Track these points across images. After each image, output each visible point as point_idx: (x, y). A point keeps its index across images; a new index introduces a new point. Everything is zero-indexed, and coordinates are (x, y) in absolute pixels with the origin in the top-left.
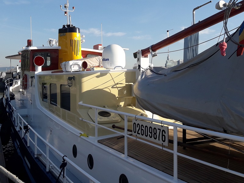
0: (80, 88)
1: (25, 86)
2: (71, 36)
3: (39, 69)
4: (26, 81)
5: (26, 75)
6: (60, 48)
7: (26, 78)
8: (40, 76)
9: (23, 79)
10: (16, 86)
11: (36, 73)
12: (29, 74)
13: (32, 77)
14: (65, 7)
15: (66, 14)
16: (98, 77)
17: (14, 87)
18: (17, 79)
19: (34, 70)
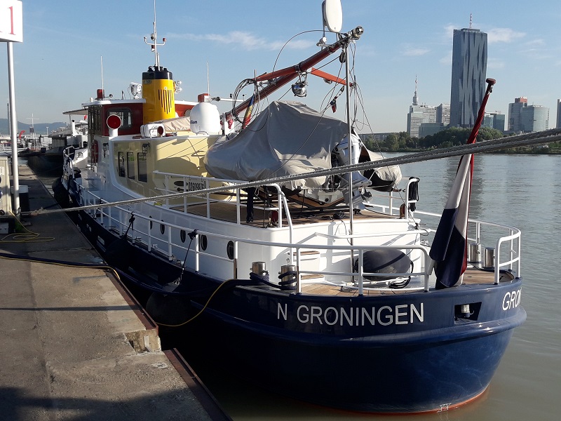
0: (156, 155)
1: (94, 158)
2: (159, 85)
3: (115, 132)
4: (97, 151)
5: (96, 142)
6: (144, 101)
7: (97, 146)
8: (116, 143)
9: (93, 147)
10: (80, 159)
11: (110, 138)
12: (101, 139)
13: (105, 145)
14: (152, 38)
15: (153, 49)
16: (174, 144)
17: (77, 161)
18: (81, 148)
19: (107, 134)
